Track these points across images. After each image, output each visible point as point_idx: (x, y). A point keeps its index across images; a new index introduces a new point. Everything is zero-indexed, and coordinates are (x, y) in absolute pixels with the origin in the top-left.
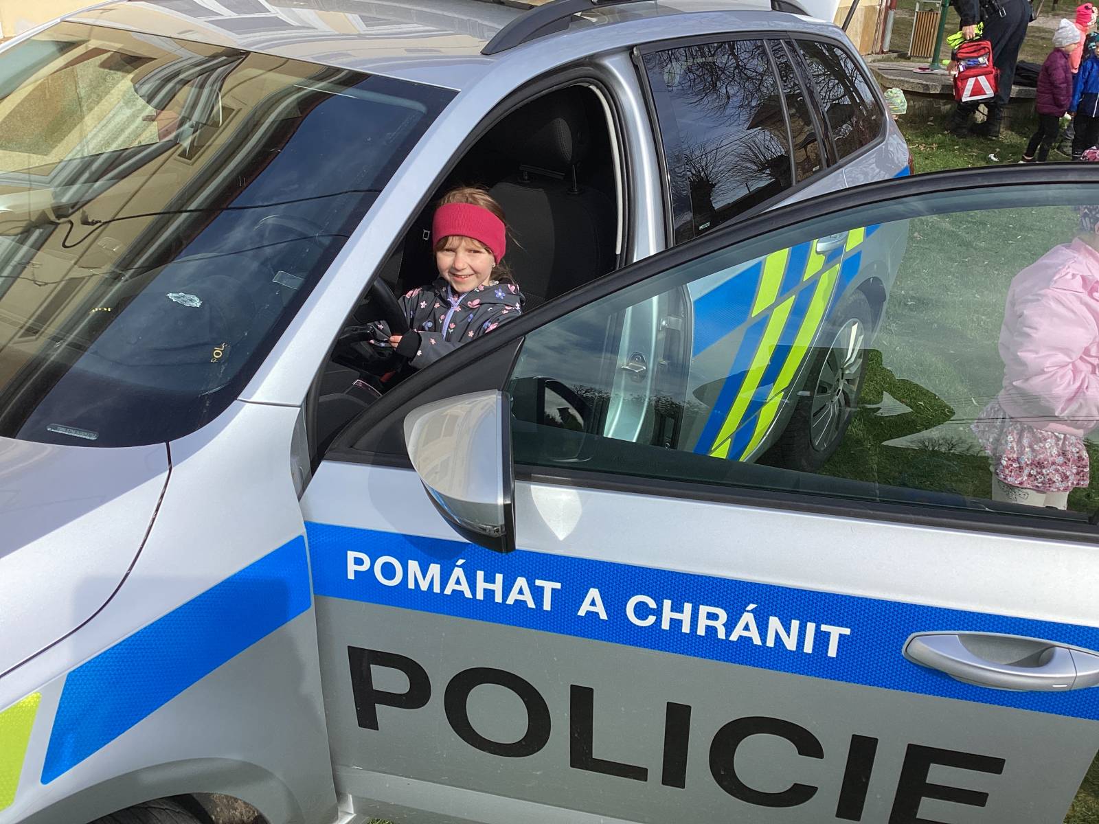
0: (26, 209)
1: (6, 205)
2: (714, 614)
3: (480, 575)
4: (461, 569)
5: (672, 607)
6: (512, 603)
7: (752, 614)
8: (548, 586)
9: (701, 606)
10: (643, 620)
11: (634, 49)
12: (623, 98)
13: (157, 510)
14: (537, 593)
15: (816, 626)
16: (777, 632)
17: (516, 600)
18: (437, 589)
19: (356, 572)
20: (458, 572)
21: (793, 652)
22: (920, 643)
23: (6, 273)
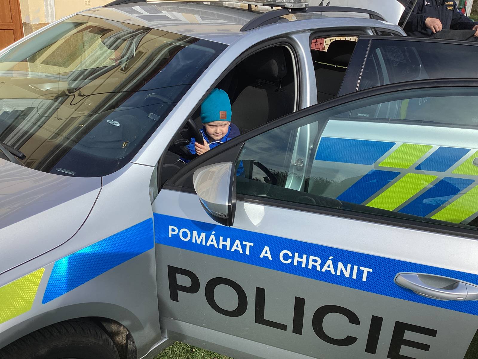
0: (57, 89)
1: (50, 87)
2: (316, 260)
3: (221, 238)
4: (214, 236)
5: (298, 256)
6: (233, 251)
7: (331, 261)
8: (248, 244)
9: (310, 256)
10: (286, 261)
13: (94, 204)
14: (244, 247)
15: (358, 267)
16: (341, 269)
17: (235, 250)
18: (204, 243)
19: (172, 234)
20: (212, 237)
21: (348, 278)
22: (401, 276)
23: (46, 115)
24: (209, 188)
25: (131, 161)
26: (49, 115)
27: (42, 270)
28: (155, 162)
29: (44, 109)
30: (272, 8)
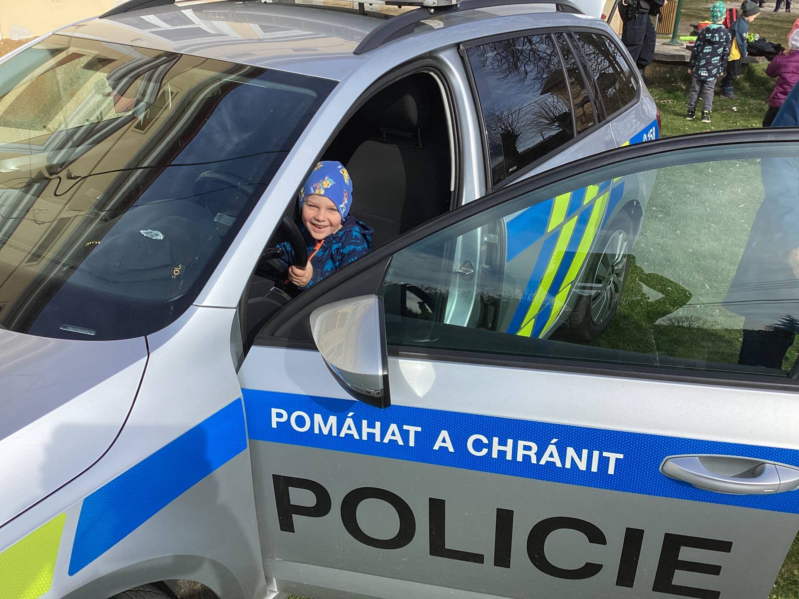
0: (28, 169)
1: (16, 165)
2: (528, 446)
3: (365, 423)
4: (351, 419)
5: (499, 442)
6: (387, 442)
7: (554, 446)
8: (412, 430)
9: (519, 441)
10: (479, 451)
11: (461, 45)
12: (453, 81)
13: (139, 386)
14: (405, 435)
15: (600, 453)
16: (572, 458)
17: (390, 440)
18: (334, 434)
19: (277, 423)
20: (349, 421)
21: (584, 471)
22: (672, 463)
23: (15, 215)
24: (343, 342)
25: (194, 304)
26: (18, 215)
28: (236, 301)
29: (9, 205)
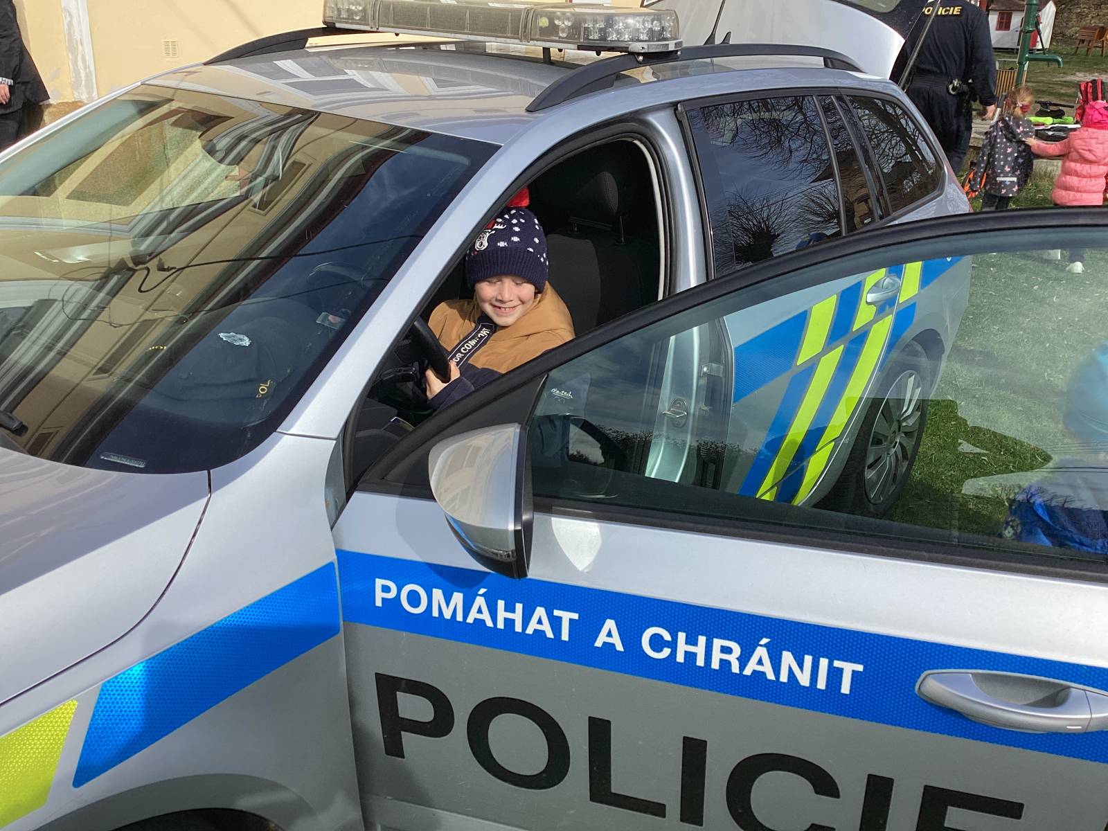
0: (105, 258)
2: (728, 647)
3: (501, 604)
4: (483, 598)
5: (686, 640)
6: (531, 633)
7: (765, 649)
8: (566, 616)
9: (715, 640)
10: (658, 652)
11: (679, 105)
12: (666, 153)
13: (194, 536)
14: (556, 623)
15: (829, 662)
16: (790, 667)
17: (535, 630)
18: (460, 618)
19: (383, 599)
20: (480, 601)
21: (807, 687)
22: (931, 680)
24: (469, 487)
25: (278, 430)
27: (72, 705)
28: (335, 429)
30: (598, 54)
